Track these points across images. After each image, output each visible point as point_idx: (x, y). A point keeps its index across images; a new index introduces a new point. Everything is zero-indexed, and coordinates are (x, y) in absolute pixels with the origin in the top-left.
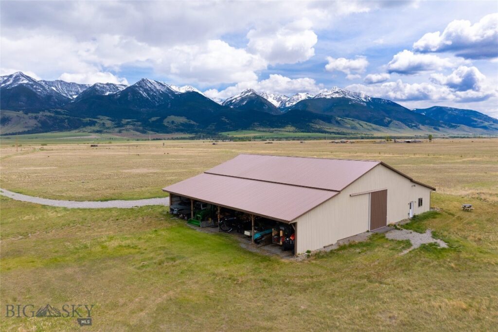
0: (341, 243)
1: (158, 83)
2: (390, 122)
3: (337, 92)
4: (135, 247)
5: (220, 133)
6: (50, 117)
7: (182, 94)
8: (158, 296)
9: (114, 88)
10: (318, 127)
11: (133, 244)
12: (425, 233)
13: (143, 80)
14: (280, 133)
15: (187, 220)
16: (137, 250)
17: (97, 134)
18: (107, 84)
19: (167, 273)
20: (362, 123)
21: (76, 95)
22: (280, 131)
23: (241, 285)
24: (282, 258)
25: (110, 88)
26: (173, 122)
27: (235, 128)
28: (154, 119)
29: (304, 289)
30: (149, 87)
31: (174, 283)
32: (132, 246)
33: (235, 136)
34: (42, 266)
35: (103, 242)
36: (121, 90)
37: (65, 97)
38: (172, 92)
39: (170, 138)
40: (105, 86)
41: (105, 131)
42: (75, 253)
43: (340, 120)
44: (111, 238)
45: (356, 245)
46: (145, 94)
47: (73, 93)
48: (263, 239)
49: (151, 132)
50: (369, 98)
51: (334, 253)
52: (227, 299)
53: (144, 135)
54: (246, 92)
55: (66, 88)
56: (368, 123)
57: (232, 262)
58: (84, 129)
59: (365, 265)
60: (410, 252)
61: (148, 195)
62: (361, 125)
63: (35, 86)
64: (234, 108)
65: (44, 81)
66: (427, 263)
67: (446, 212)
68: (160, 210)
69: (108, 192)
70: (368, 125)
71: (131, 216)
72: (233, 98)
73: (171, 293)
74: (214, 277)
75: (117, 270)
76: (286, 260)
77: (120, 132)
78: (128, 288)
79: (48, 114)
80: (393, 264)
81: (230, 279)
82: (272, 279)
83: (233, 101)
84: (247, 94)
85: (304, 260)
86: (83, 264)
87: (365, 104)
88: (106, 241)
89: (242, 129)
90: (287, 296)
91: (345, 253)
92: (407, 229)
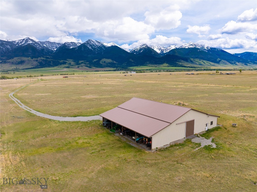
0: (172, 144)
1: (97, 41)
2: (220, 61)
3: (192, 45)
4: (89, 143)
5: (129, 68)
6: (43, 60)
7: (109, 47)
8: (98, 166)
9: (75, 45)
10: (181, 64)
11: (88, 141)
12: (209, 139)
13: (89, 40)
14: (160, 67)
15: (110, 129)
16: (90, 145)
17: (67, 68)
18: (71, 43)
19: (101, 156)
20: (204, 61)
21: (56, 48)
22: (160, 66)
23: (128, 163)
24: (146, 150)
25: (72, 44)
26: (105, 62)
27: (137, 65)
28: (95, 60)
29: (151, 165)
30: (92, 44)
31: (104, 161)
32: (88, 142)
33: (136, 69)
34: (55, 152)
35: (76, 140)
36: (78, 45)
37: (50, 50)
38: (104, 46)
39: (103, 70)
40: (70, 43)
41: (71, 67)
42: (66, 146)
43: (193, 60)
44: (79, 139)
45: (177, 145)
46: (90, 48)
47: (54, 48)
48: (140, 141)
49: (94, 67)
50: (209, 48)
51: (167, 149)
52: (123, 169)
53: (90, 69)
54: (142, 46)
55: (51, 45)
56: (208, 62)
57: (126, 152)
58: (61, 66)
59: (178, 155)
60: (199, 149)
61: (93, 113)
62: (204, 63)
63: (35, 45)
64: (136, 54)
65: (40, 42)
66: (203, 155)
67: (224, 127)
68: (99, 123)
69: (76, 112)
70: (208, 63)
71: (87, 126)
72: (135, 49)
73: (103, 165)
74: (119, 158)
75: (83, 155)
76: (147, 152)
77: (78, 67)
78: (87, 163)
79: (43, 58)
80: (190, 155)
81: (124, 160)
82: (140, 160)
83: (136, 50)
84: (143, 47)
85: (154, 152)
86: (70, 151)
87: (207, 51)
88: (78, 140)
89: (141, 65)
90: (145, 168)
91: (172, 149)
92: (202, 136)
